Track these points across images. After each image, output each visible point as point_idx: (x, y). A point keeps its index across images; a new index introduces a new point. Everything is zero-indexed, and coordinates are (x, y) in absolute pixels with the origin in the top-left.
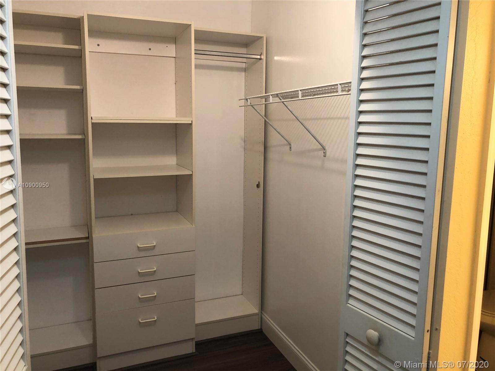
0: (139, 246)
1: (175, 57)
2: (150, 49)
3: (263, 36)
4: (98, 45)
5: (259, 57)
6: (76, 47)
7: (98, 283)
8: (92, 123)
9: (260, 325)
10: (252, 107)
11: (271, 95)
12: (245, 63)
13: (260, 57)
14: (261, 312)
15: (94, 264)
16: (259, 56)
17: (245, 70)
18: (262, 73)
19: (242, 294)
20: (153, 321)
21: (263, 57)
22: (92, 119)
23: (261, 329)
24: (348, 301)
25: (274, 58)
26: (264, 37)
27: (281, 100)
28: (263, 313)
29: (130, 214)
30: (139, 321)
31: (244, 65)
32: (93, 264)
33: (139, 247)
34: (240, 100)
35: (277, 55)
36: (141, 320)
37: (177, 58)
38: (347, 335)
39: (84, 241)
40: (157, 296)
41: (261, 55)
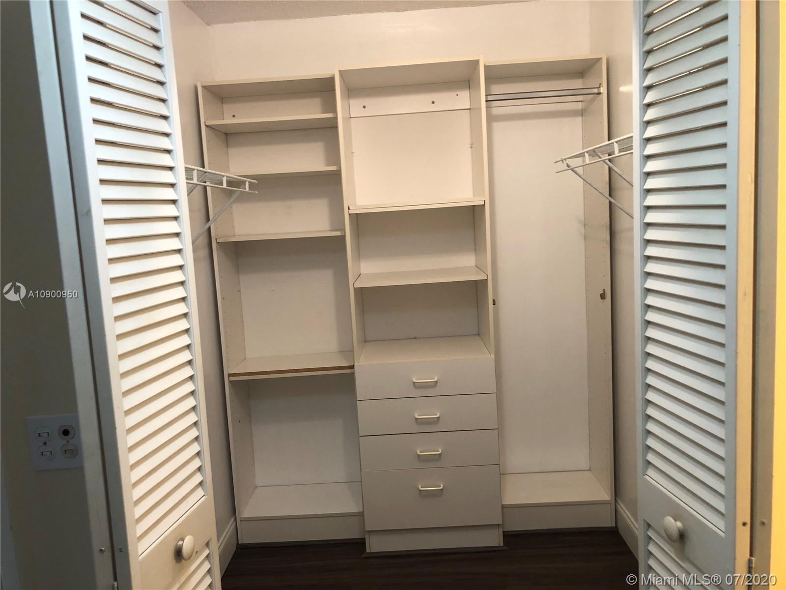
0: (415, 381)
1: (469, 109)
2: (433, 102)
3: (601, 57)
4: (364, 107)
5: (596, 91)
6: (330, 115)
7: (363, 430)
8: (349, 214)
9: (614, 520)
10: (571, 171)
11: (587, 152)
12: (582, 101)
13: (599, 90)
14: (615, 499)
15: (358, 402)
16: (597, 89)
17: (582, 113)
18: (602, 115)
19: (590, 470)
20: (438, 490)
21: (603, 90)
22: (349, 209)
23: (616, 527)
24: (646, 471)
25: (618, 90)
26: (603, 59)
27: (601, 158)
28: (619, 502)
29: (413, 337)
30: (418, 489)
31: (579, 106)
32: (356, 402)
33: (415, 383)
34: (556, 163)
35: (625, 84)
36: (422, 487)
37: (472, 109)
38: (649, 526)
39: (348, 371)
40: (442, 454)
41: (600, 87)
